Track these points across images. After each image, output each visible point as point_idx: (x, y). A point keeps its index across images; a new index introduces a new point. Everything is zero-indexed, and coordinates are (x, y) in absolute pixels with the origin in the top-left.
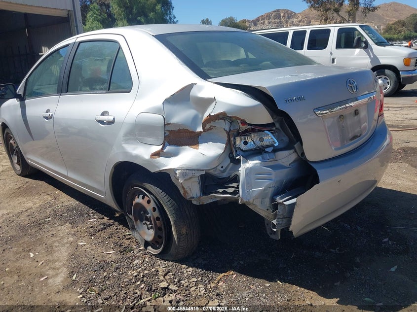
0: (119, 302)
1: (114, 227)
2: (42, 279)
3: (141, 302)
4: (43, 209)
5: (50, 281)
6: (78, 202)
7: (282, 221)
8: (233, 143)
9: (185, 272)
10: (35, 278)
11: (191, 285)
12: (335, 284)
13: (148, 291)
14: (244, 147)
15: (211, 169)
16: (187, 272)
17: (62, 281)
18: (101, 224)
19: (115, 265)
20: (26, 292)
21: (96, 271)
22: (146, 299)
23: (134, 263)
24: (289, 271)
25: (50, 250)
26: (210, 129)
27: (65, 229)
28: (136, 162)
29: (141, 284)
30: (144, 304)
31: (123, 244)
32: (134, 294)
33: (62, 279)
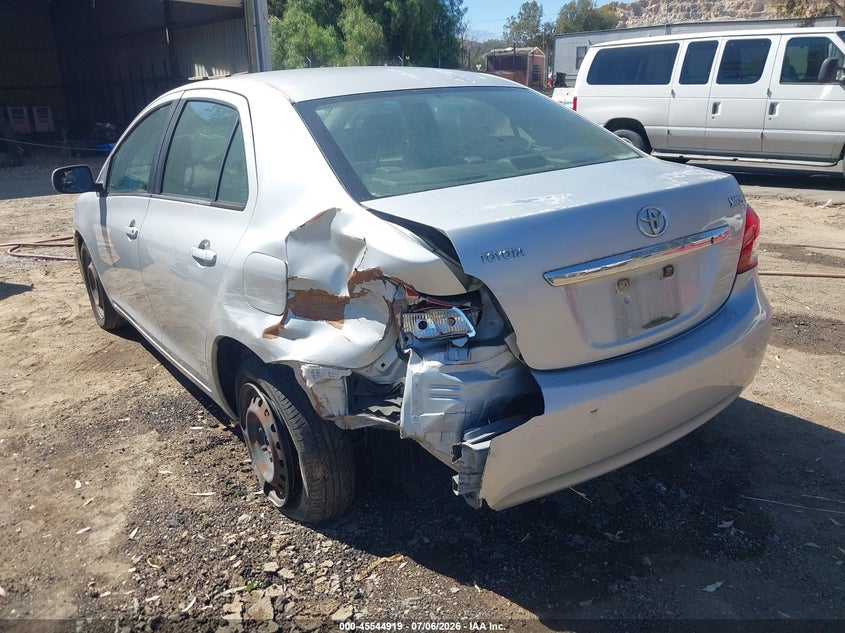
0: (189, 588)
1: (229, 446)
2: (80, 532)
3: (226, 593)
4: (123, 399)
5: (93, 536)
6: (183, 390)
7: (469, 478)
8: (399, 324)
9: (318, 546)
10: (70, 529)
11: (319, 574)
12: (581, 604)
13: (242, 574)
14: (420, 333)
15: (362, 368)
16: (321, 546)
17: (112, 540)
18: (208, 437)
19: (207, 519)
20: (51, 551)
21: (171, 526)
22: (236, 590)
23: (240, 519)
24: (505, 568)
25: (109, 480)
26: (363, 293)
27: (147, 440)
28: (242, 341)
29: (236, 560)
30: (230, 598)
31: (234, 480)
32: (218, 577)
33: (113, 535)
